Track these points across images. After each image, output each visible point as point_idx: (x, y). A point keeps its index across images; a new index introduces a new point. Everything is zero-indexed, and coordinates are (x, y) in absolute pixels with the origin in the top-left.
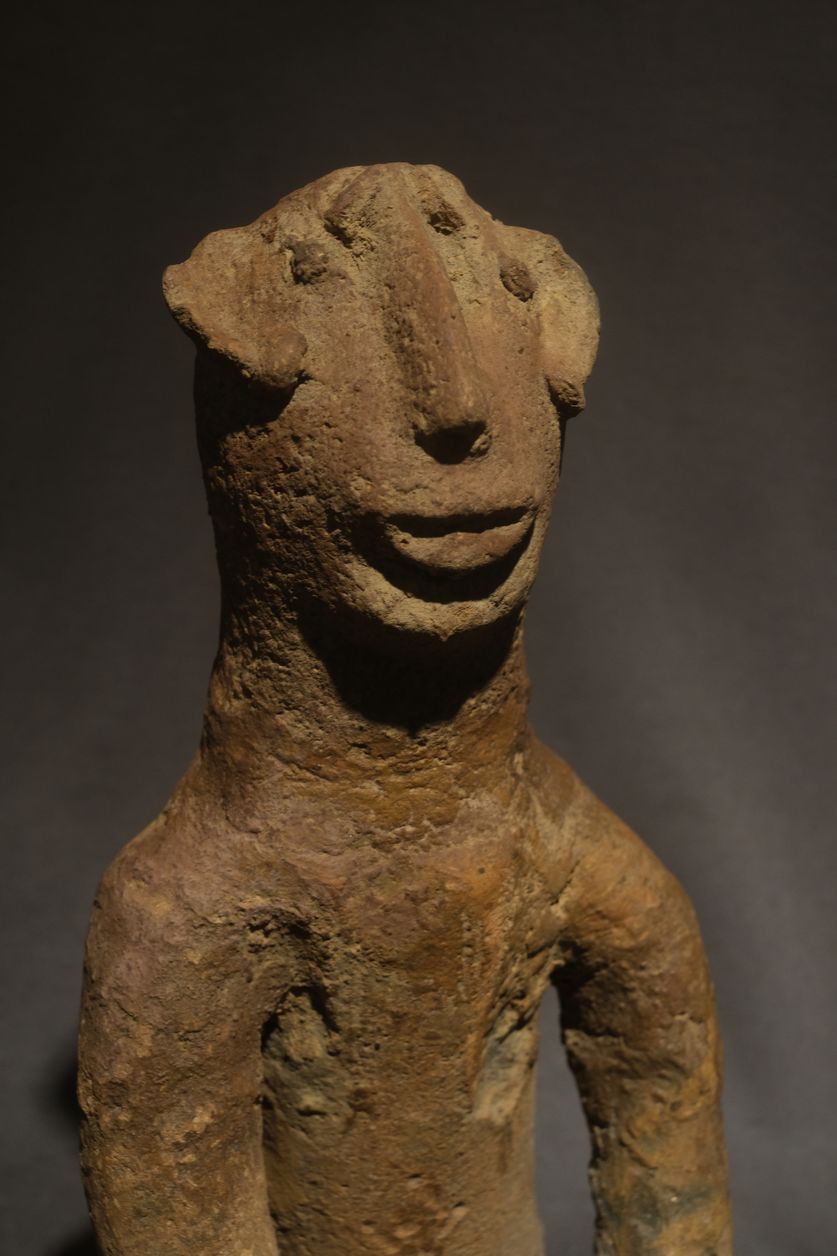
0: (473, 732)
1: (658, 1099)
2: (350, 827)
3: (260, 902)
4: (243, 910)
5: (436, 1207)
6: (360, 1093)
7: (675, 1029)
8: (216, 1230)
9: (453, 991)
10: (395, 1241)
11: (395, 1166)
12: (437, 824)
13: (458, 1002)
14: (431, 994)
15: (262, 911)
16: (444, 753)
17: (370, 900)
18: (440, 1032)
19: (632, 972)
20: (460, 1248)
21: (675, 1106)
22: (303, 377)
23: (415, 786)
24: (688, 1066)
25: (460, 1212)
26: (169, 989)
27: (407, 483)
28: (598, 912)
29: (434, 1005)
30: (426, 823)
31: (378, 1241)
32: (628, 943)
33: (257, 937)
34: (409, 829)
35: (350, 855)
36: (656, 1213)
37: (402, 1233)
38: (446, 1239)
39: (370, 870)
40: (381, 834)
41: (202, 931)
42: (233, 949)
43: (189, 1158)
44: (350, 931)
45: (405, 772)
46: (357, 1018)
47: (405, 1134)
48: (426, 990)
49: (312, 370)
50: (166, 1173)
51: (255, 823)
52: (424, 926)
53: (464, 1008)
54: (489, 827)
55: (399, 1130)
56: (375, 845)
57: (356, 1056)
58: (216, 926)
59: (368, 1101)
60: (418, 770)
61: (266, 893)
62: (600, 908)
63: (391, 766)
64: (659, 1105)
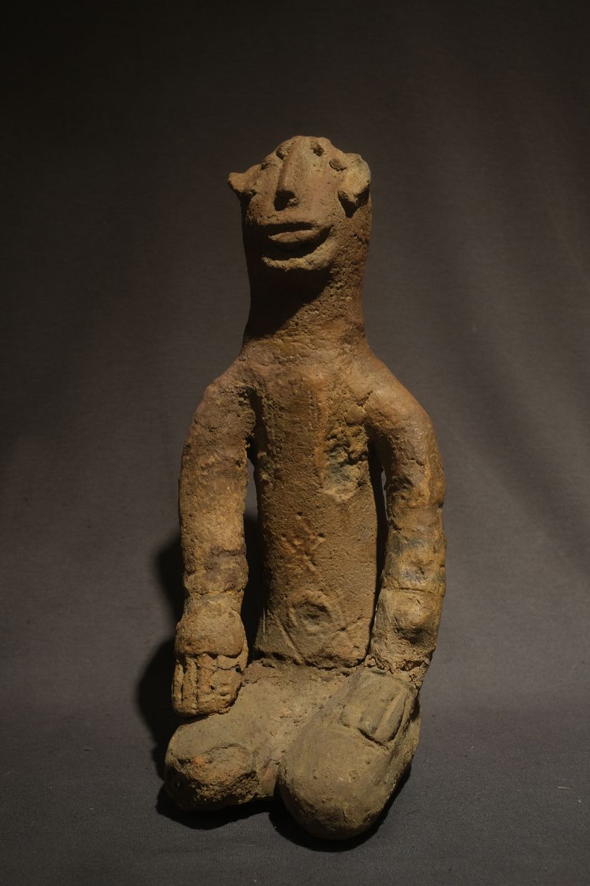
0: (320, 325)
1: (403, 498)
2: (272, 356)
3: (242, 384)
4: (237, 388)
5: (310, 532)
6: (277, 470)
7: (409, 465)
8: (211, 503)
9: (307, 425)
10: (294, 546)
11: (292, 507)
12: (302, 356)
13: (309, 430)
14: (298, 424)
15: (243, 388)
16: (306, 331)
17: (277, 383)
18: (303, 443)
19: (394, 440)
20: (323, 558)
21: (408, 500)
22: (255, 193)
23: (294, 341)
24: (413, 482)
25: (321, 540)
26: (209, 413)
27: (270, 215)
28: (380, 413)
29: (300, 429)
30: (298, 355)
31: (287, 545)
32: (392, 427)
33: (242, 399)
34: (292, 357)
35: (271, 366)
36: (399, 549)
37: (296, 543)
38: (315, 550)
39: (277, 372)
40: (283, 359)
41: (223, 394)
42: (232, 401)
43: (205, 473)
44: (269, 394)
45: (291, 336)
46: (274, 434)
47: (294, 491)
48: (297, 422)
49: (257, 190)
50: (197, 479)
51: (245, 357)
52: (294, 394)
53: (312, 434)
54: (324, 362)
55: (291, 489)
56: (280, 363)
57: (275, 453)
58: (227, 392)
59: (280, 473)
60: (296, 335)
61: (245, 381)
62: (380, 411)
63: (286, 332)
64: (404, 501)
